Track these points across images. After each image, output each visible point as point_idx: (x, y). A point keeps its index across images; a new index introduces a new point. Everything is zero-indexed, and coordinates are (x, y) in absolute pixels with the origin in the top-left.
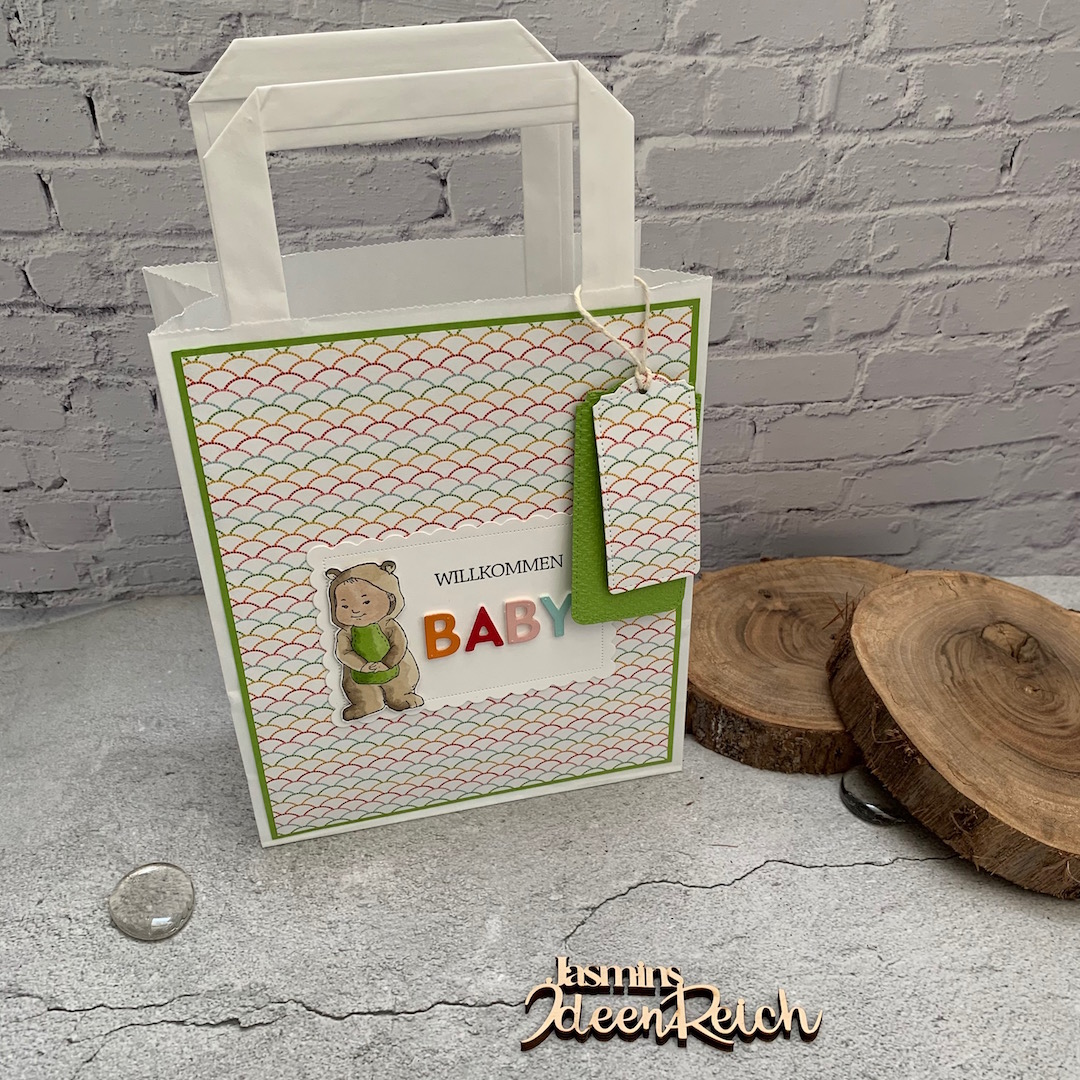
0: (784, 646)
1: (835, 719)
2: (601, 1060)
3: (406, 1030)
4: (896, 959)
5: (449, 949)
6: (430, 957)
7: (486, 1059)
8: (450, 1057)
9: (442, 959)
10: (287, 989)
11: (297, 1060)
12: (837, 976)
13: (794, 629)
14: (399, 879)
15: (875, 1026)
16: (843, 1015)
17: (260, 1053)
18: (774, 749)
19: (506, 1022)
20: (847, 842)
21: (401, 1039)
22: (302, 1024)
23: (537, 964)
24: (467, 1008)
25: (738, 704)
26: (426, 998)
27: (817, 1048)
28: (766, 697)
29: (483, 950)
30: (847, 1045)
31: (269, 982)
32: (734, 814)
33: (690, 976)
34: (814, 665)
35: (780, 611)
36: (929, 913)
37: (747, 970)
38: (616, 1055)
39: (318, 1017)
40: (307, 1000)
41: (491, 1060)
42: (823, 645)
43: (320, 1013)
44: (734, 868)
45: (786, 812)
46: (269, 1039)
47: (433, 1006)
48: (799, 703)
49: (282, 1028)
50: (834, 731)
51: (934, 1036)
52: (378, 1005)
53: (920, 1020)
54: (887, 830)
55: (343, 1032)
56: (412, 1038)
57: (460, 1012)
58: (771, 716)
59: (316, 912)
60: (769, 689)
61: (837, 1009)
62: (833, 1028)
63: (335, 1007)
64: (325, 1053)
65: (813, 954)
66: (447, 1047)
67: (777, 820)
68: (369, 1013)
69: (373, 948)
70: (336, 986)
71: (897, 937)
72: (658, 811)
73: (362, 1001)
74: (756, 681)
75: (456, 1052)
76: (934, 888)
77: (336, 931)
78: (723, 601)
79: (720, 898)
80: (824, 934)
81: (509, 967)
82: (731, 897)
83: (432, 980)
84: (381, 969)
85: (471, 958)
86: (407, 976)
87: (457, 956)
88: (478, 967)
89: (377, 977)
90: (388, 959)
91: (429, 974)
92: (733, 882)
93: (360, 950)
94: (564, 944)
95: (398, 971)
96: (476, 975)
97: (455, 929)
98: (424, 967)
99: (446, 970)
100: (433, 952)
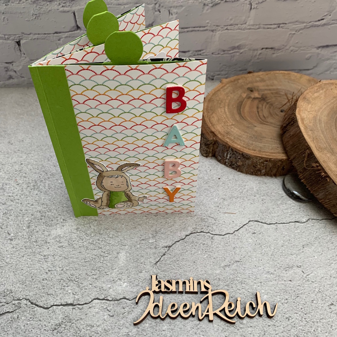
0: (259, 116)
1: (283, 153)
2: (172, 329)
3: (79, 314)
4: (310, 272)
5: (100, 270)
6: (91, 274)
7: (116, 330)
8: (99, 329)
9: (97, 275)
10: (22, 292)
11: (25, 332)
12: (283, 282)
13: (264, 107)
14: (78, 232)
15: (301, 309)
16: (287, 303)
17: (7, 328)
18: (254, 166)
19: (127, 309)
20: (286, 211)
21: (76, 319)
22: (28, 312)
23: (142, 277)
24: (108, 302)
25: (238, 146)
26: (89, 296)
27: (275, 321)
28: (251, 142)
29: (117, 270)
30: (289, 320)
31: (14, 289)
32: (234, 197)
33: (215, 283)
34: (273, 125)
35: (257, 98)
36: (324, 248)
37: (241, 279)
38: (179, 327)
39: (37, 308)
40: (32, 298)
41: (119, 330)
42: (277, 115)
43: (37, 305)
44: (234, 225)
45: (258, 196)
46: (12, 321)
47: (92, 301)
48: (266, 145)
49: (19, 314)
50: (283, 159)
51: (329, 314)
52: (66, 300)
53: (323, 305)
54: (304, 204)
55: (48, 316)
56: (81, 319)
57: (105, 304)
58: (253, 152)
59: (39, 250)
60: (252, 138)
61: (283, 300)
62: (282, 310)
63: (45, 302)
64: (39, 328)
65: (272, 270)
66: (98, 324)
67: (254, 200)
68: (61, 305)
69: (65, 269)
70: (46, 290)
71: (310, 261)
72: (199, 196)
73: (58, 298)
74: (246, 134)
75: (102, 326)
76: (326, 234)
77: (47, 260)
78: (231, 93)
79: (228, 241)
80: (277, 259)
81: (129, 279)
82: (233, 240)
83: (92, 286)
84: (68, 281)
85: (111, 274)
86: (80, 284)
87: (105, 273)
88: (114, 279)
89: (66, 285)
90: (71, 275)
91: (91, 283)
92: (234, 232)
93: (58, 270)
94: (155, 266)
95: (76, 281)
96: (113, 284)
97: (104, 259)
98: (89, 280)
99: (99, 281)
100: (93, 271)
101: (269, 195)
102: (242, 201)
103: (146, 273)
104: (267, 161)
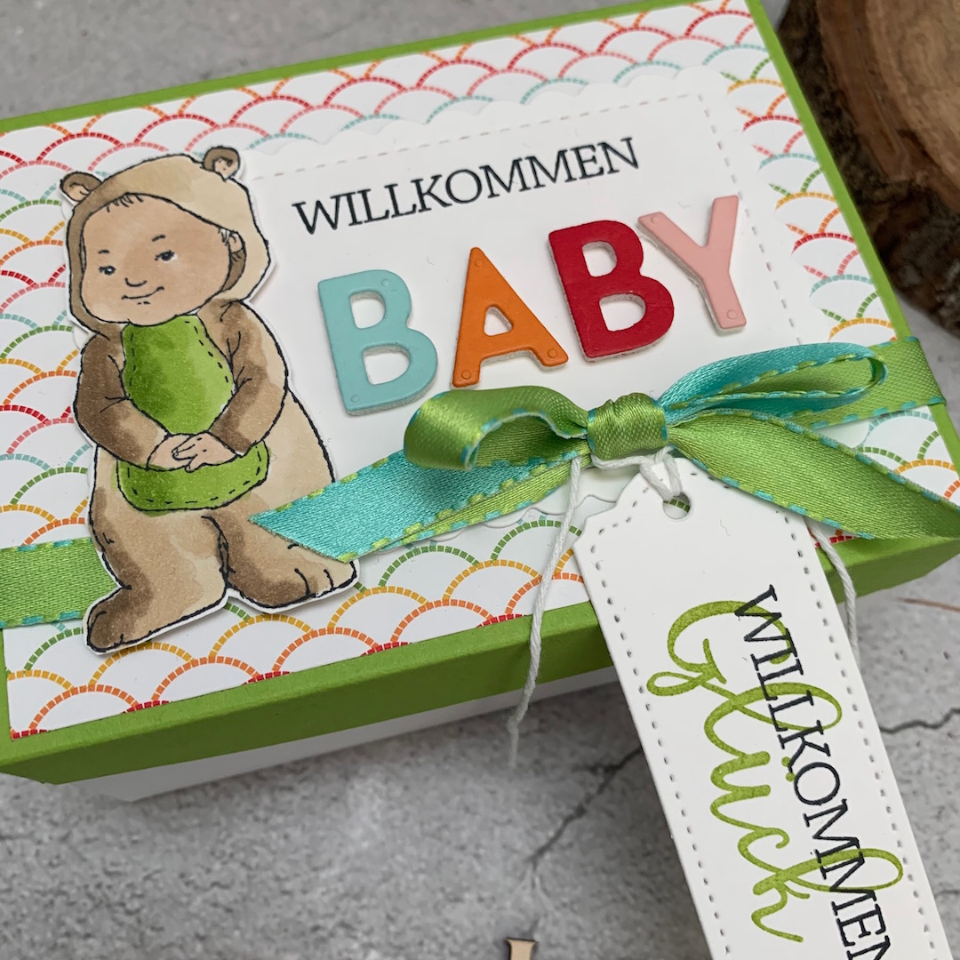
5: (253, 861)
6: (207, 879)
9: (237, 889)
23: (459, 927)
29: (335, 871)
44: (950, 673)
69: (77, 836)
79: (914, 765)
81: (392, 928)
82: (938, 764)
83: (206, 950)
84: (90, 904)
85: (305, 892)
86: (149, 932)
87: (273, 884)
88: (321, 922)
89: (78, 928)
90: (109, 874)
91: (202, 932)
92: (947, 718)
93: (46, 839)
94: (529, 872)
95: (129, 913)
96: (311, 948)
97: (274, 800)
98: (193, 909)
99: (242, 924)
100: (217, 866)
103: (479, 907)
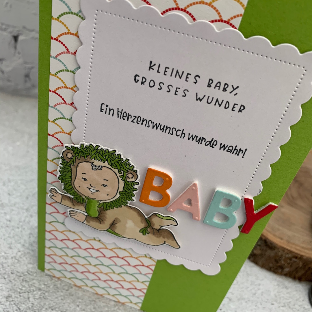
101: (292, 307)
102: (255, 307)
104: (296, 258)
